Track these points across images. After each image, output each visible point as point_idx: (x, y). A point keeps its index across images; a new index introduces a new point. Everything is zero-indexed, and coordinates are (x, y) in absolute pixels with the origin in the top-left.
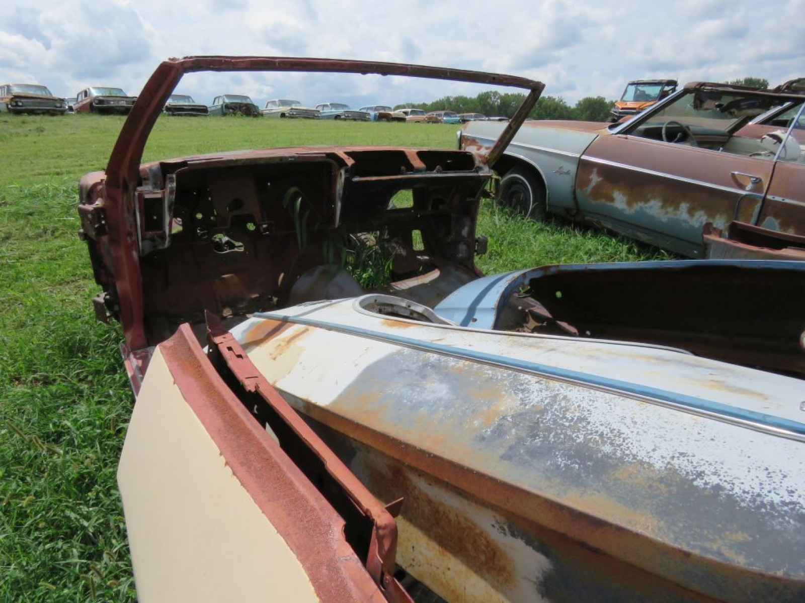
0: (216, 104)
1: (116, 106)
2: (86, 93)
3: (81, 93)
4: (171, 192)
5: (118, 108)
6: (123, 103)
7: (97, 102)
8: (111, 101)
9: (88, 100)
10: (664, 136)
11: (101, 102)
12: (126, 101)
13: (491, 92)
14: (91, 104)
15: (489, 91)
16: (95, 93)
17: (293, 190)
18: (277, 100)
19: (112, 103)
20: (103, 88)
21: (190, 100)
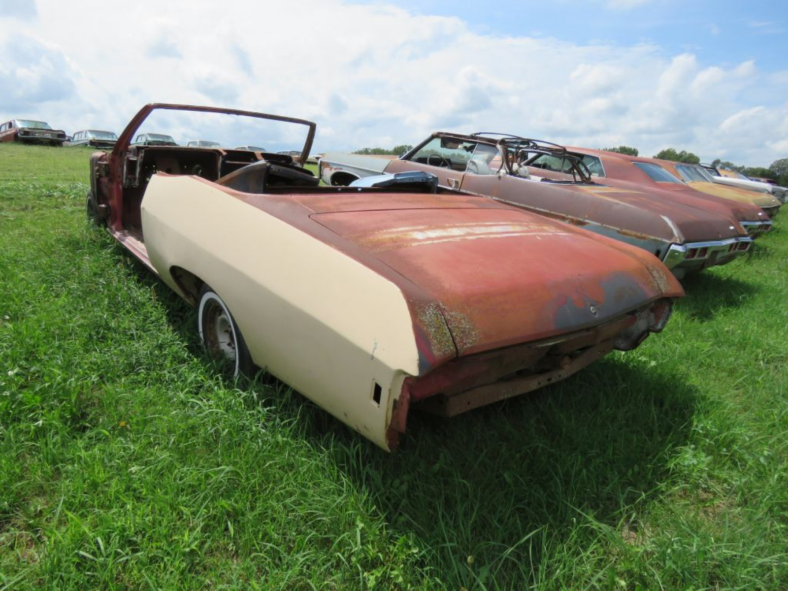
0: (139, 141)
1: (41, 138)
2: (10, 125)
3: (5, 124)
4: (141, 158)
5: (42, 140)
6: (49, 136)
7: (22, 133)
8: (36, 133)
9: (13, 131)
10: (428, 162)
11: (26, 133)
12: (51, 134)
13: (406, 146)
14: (16, 135)
15: (404, 144)
16: (19, 125)
17: (197, 166)
18: (198, 141)
19: (37, 135)
20: (29, 121)
21: (114, 136)
